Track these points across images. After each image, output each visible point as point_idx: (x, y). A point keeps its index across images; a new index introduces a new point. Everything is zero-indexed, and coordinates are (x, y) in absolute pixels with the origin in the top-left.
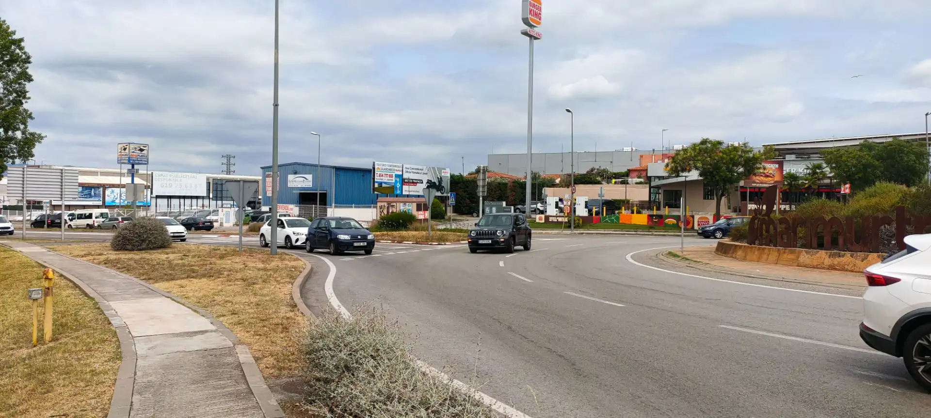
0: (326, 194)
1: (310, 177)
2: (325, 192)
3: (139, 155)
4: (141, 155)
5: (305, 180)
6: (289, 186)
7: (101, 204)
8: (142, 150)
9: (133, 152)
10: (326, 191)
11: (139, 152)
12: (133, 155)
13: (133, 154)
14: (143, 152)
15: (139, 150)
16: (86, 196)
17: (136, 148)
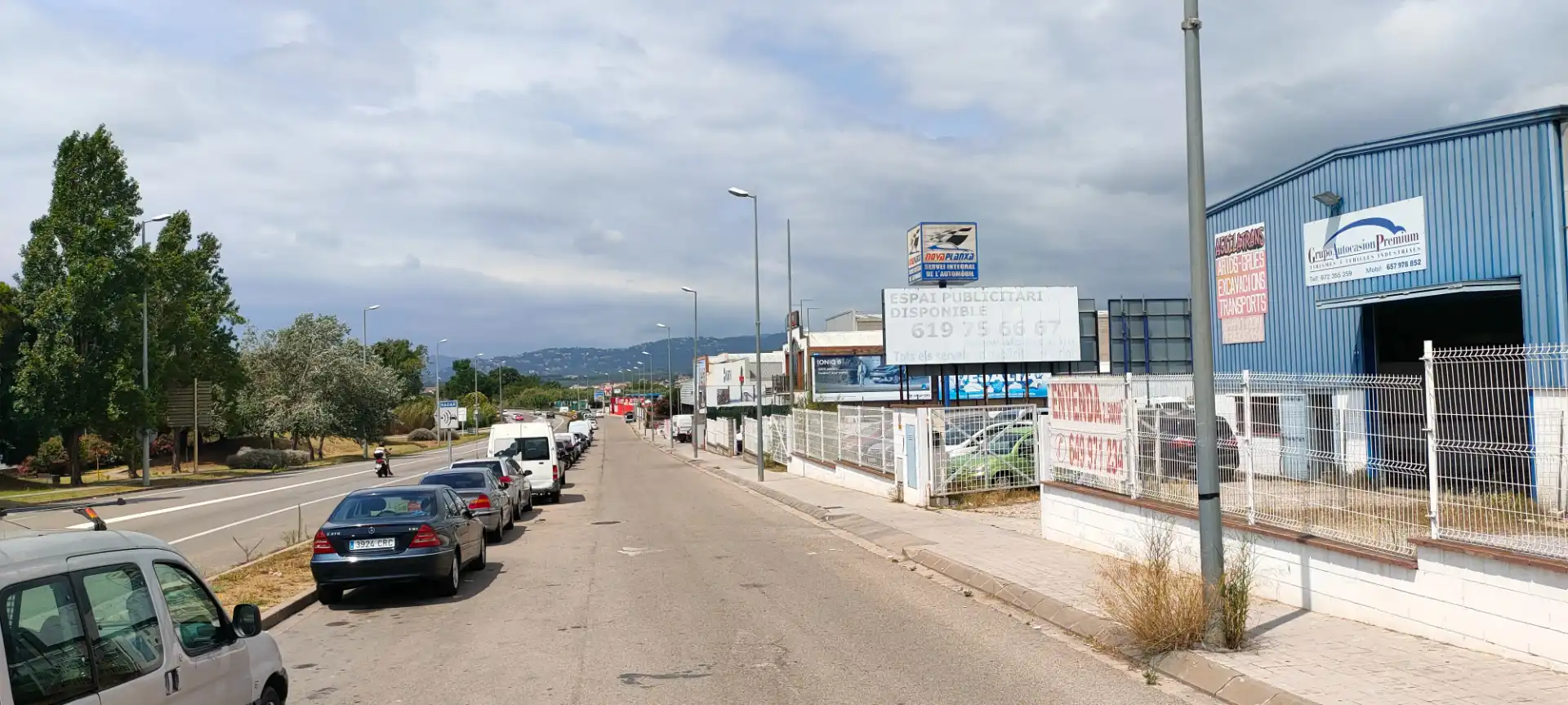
0: (1519, 292)
1: (1410, 213)
2: (1512, 287)
3: (949, 256)
4: (954, 252)
5: (1387, 233)
6: (1309, 283)
7: (930, 398)
8: (957, 240)
9: (934, 248)
10: (1518, 278)
11: (951, 246)
12: (932, 257)
13: (932, 252)
14: (962, 246)
15: (949, 241)
16: (891, 378)
17: (939, 237)
